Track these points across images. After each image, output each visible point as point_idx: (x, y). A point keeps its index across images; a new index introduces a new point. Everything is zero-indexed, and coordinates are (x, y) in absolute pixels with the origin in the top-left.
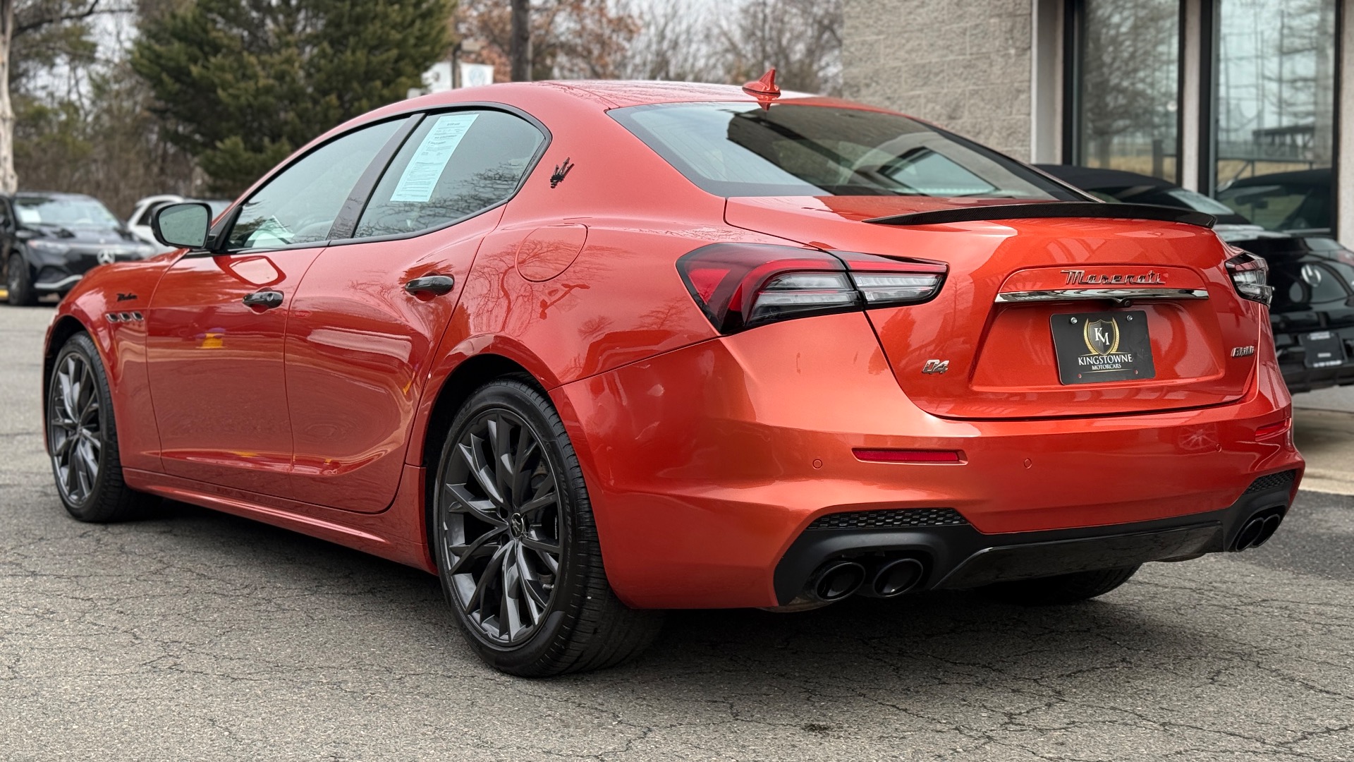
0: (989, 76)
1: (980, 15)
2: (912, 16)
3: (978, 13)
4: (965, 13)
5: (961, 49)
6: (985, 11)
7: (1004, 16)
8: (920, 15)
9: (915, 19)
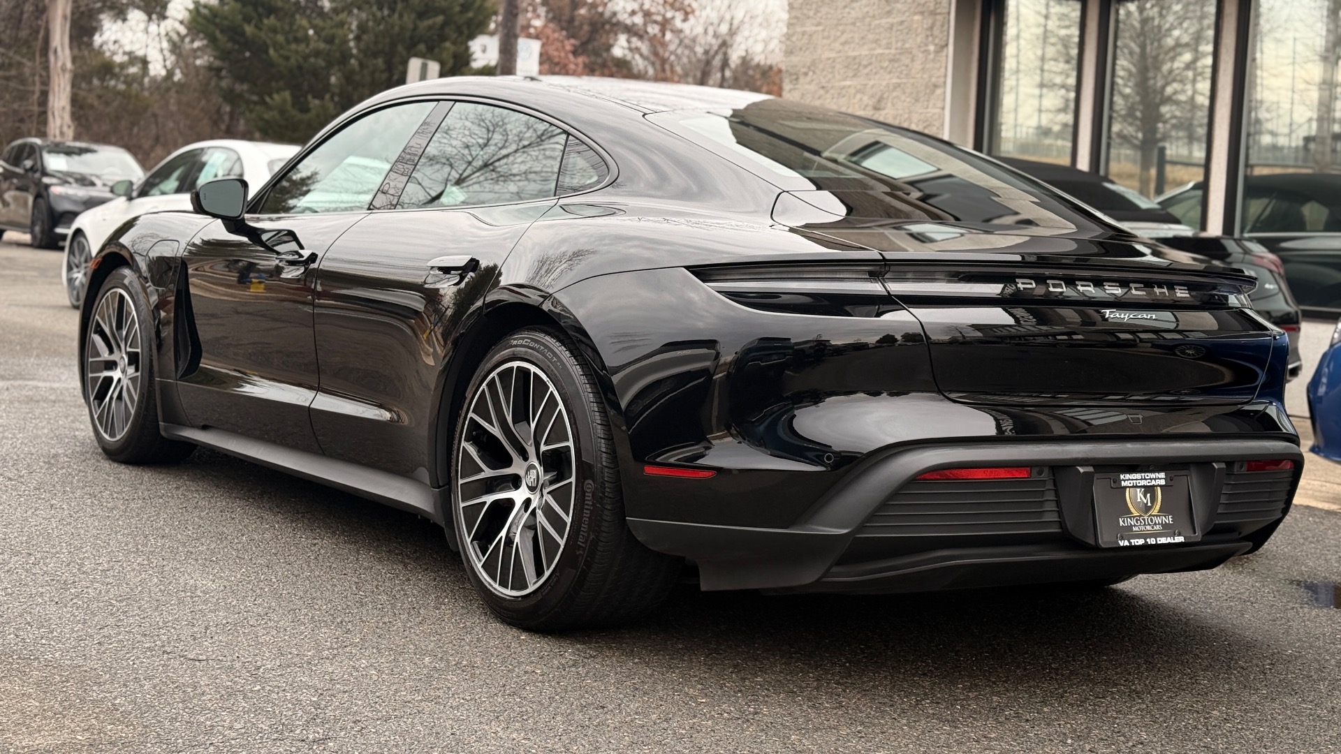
0: (910, 70)
1: (905, 12)
2: (847, 10)
3: (905, 9)
4: (893, 9)
5: (887, 44)
6: (910, 8)
7: (926, 14)
8: (853, 9)
9: (849, 13)
